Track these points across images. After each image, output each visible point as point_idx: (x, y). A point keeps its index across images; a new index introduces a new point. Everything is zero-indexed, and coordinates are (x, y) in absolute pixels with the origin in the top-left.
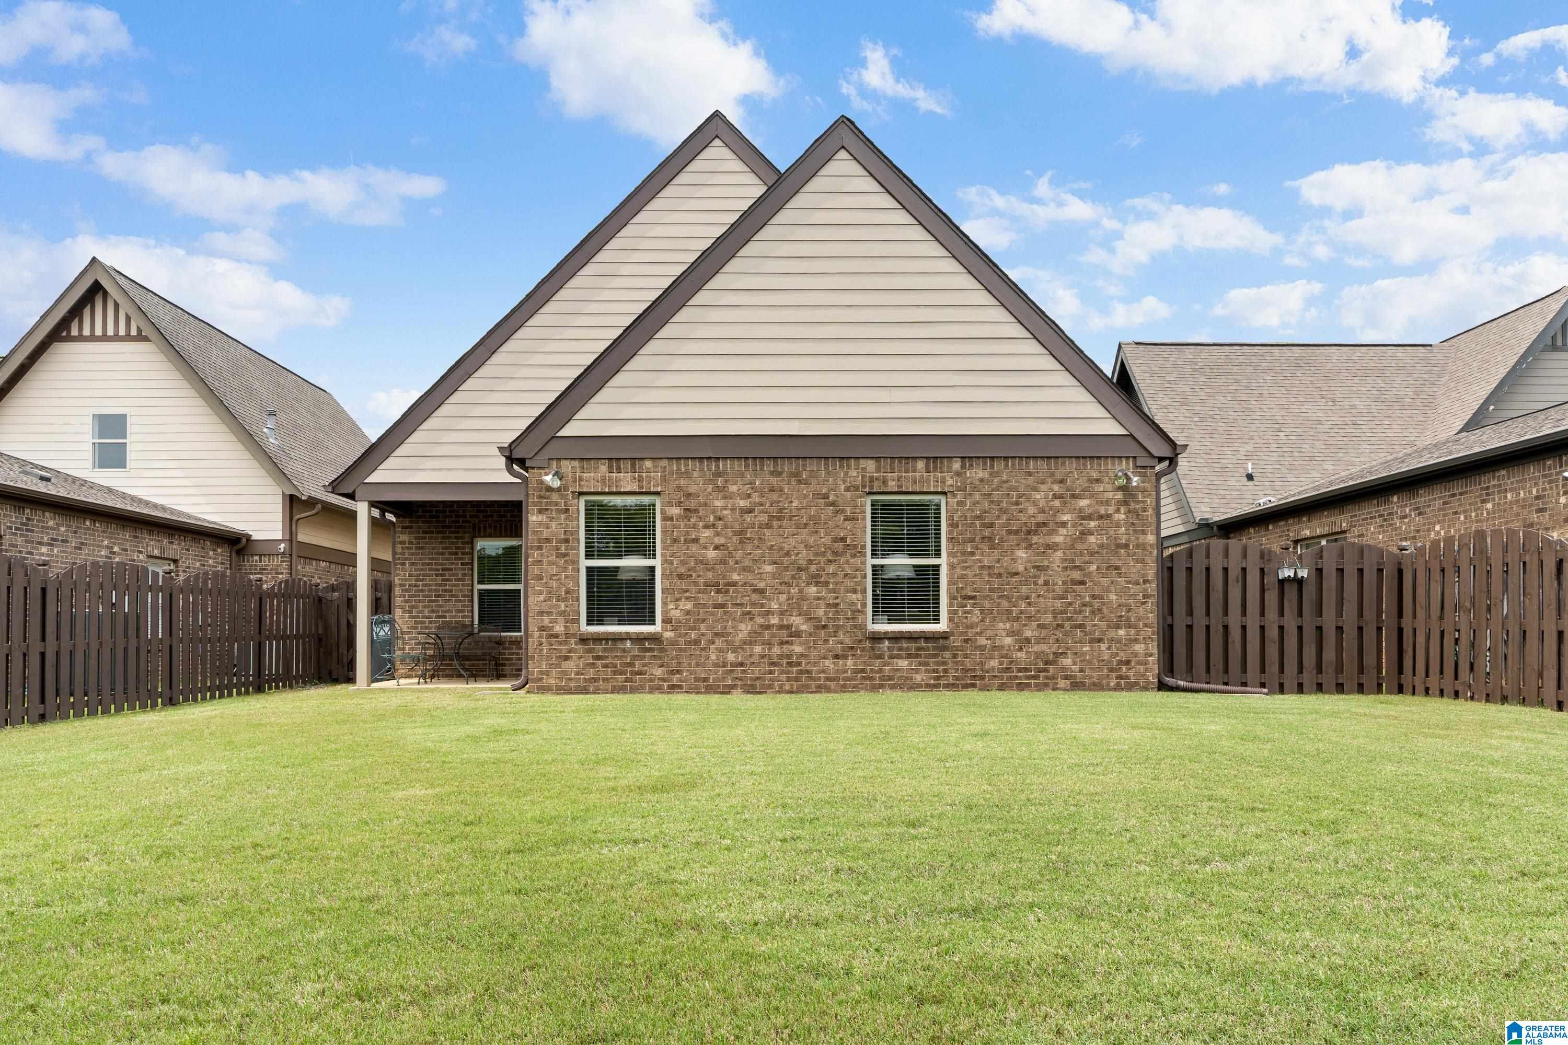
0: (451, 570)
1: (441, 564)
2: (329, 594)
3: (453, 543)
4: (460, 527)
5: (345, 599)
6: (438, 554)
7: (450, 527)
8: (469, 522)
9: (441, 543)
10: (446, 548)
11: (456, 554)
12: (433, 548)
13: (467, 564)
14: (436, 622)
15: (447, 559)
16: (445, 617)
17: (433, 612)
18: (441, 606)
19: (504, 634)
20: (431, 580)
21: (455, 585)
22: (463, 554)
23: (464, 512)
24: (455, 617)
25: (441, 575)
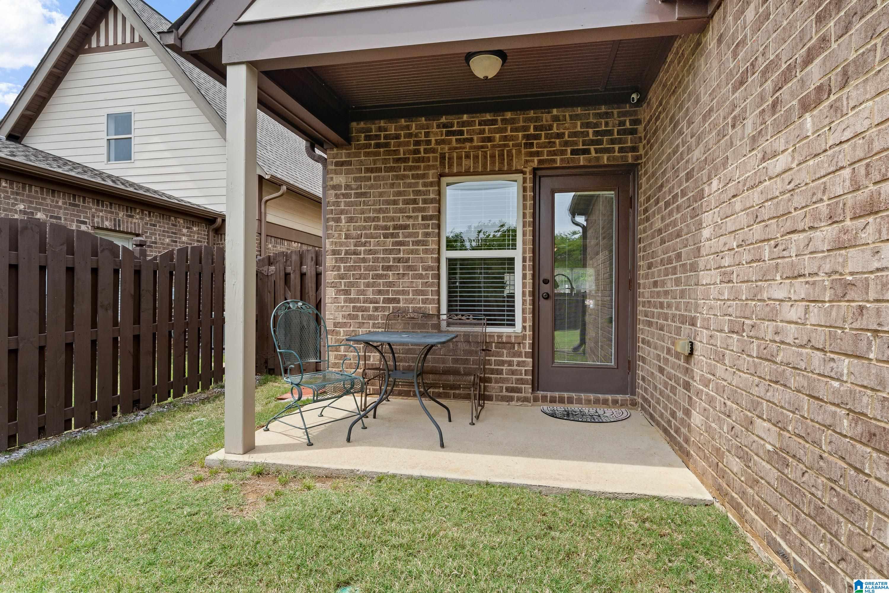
0: (406, 227)
1: (393, 219)
2: (265, 268)
3: (410, 185)
4: (422, 160)
5: (282, 274)
6: (388, 202)
7: (406, 160)
8: (434, 151)
9: (392, 185)
10: (399, 194)
11: (415, 201)
12: (381, 195)
13: (431, 218)
14: (384, 309)
15: (401, 211)
16: (398, 301)
17: (380, 292)
18: (391, 284)
19: (490, 330)
20: (378, 244)
21: (412, 252)
22: (425, 201)
23: (427, 134)
24: (412, 301)
25: (392, 235)
